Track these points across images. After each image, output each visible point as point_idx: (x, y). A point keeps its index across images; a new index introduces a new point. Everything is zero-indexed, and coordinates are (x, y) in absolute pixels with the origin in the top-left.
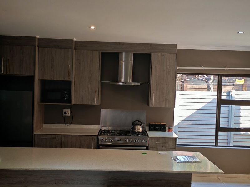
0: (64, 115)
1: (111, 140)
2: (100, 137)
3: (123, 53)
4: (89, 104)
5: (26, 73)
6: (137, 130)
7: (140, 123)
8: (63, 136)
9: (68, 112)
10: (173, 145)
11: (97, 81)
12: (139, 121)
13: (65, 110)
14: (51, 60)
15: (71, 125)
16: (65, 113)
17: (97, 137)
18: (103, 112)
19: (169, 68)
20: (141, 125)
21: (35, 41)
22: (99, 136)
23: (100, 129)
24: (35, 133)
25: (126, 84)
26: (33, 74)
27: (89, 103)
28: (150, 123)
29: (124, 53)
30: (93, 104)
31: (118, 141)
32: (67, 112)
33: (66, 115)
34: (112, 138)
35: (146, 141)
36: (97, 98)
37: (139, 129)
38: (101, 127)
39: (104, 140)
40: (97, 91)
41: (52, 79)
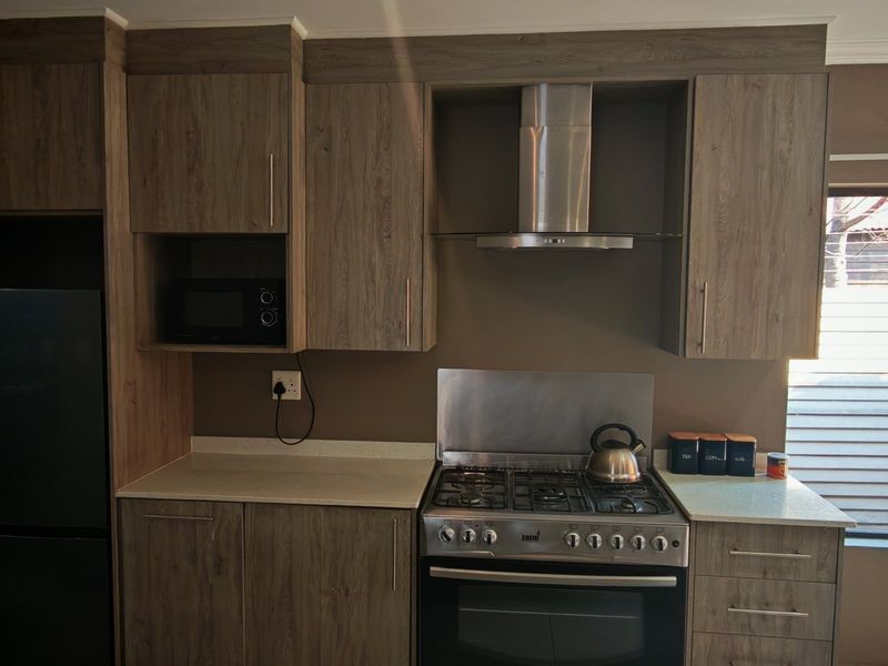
0: (275, 397)
1: (489, 537)
2: (432, 519)
3: (538, 85)
4: (379, 348)
5: (62, 200)
6: (617, 472)
7: (625, 438)
8: (248, 509)
9: (293, 385)
10: (821, 566)
11: (416, 235)
12: (622, 428)
13: (277, 376)
14: (188, 133)
15: (306, 441)
16: (280, 389)
17: (417, 515)
18: (449, 382)
19: (790, 150)
20: (632, 447)
21: (103, 40)
22: (428, 510)
23: (438, 464)
24: (119, 493)
25: (562, 242)
26: (94, 206)
27: (375, 342)
28: (672, 435)
29: (544, 89)
30: (398, 347)
31: (527, 538)
32: (287, 386)
33: (284, 397)
34: (490, 524)
35: (675, 544)
36: (417, 318)
37: (625, 465)
38: (441, 455)
39: (451, 532)
40: (415, 282)
41: (197, 230)
